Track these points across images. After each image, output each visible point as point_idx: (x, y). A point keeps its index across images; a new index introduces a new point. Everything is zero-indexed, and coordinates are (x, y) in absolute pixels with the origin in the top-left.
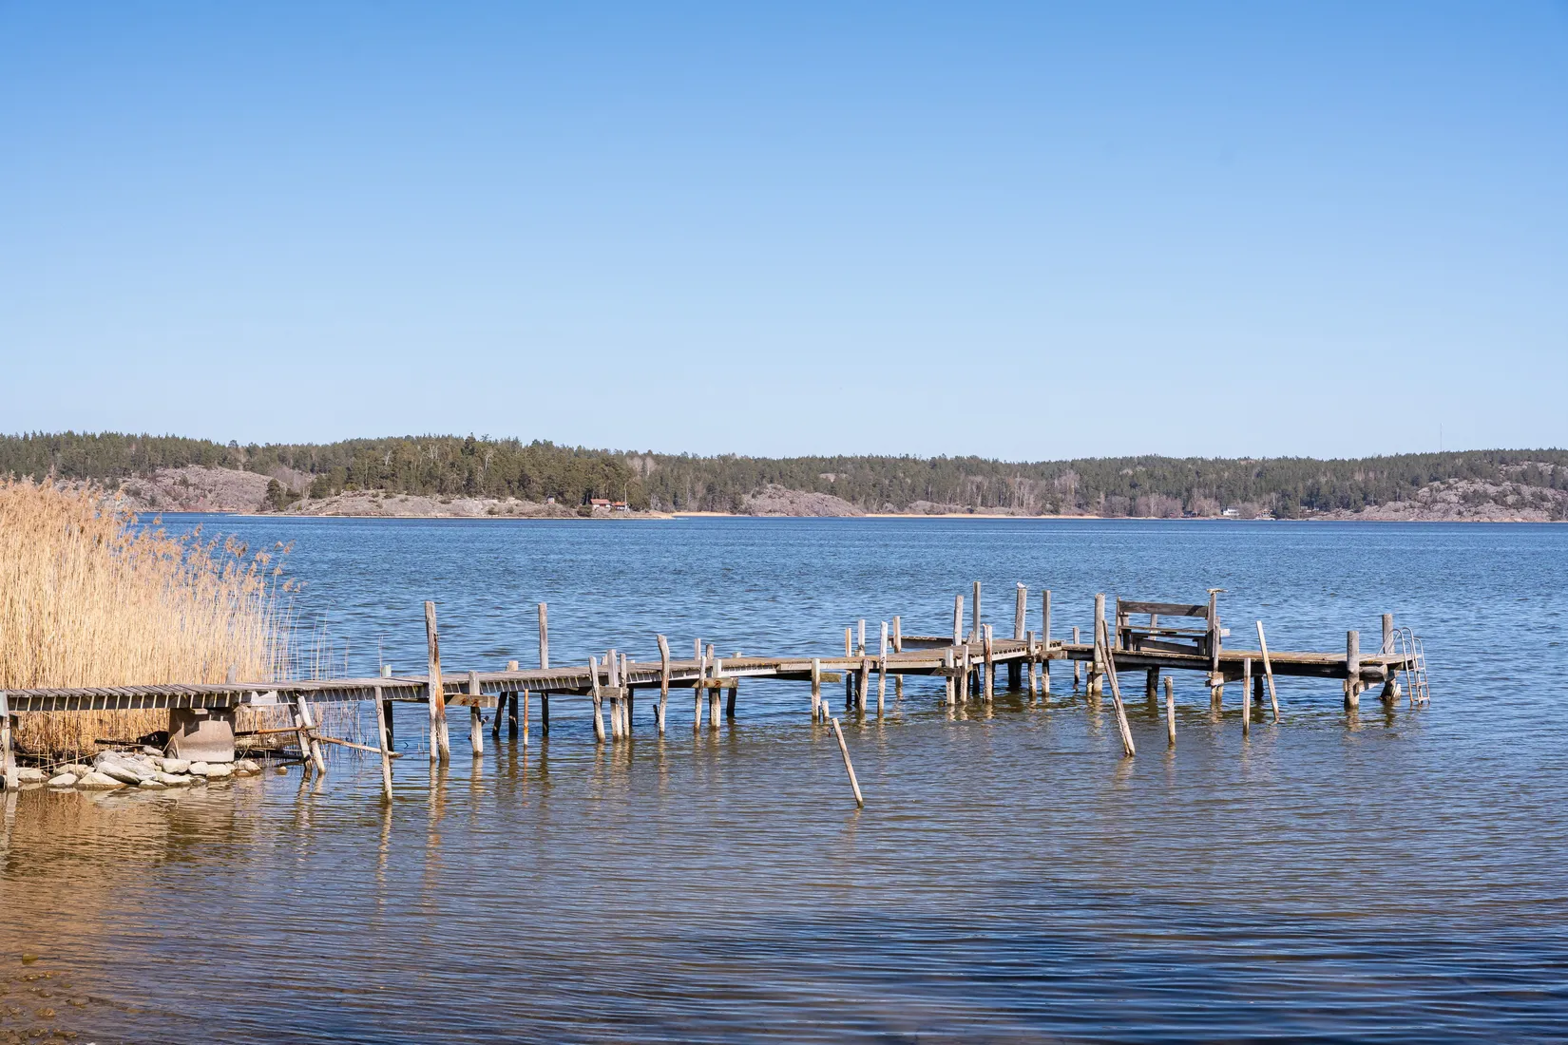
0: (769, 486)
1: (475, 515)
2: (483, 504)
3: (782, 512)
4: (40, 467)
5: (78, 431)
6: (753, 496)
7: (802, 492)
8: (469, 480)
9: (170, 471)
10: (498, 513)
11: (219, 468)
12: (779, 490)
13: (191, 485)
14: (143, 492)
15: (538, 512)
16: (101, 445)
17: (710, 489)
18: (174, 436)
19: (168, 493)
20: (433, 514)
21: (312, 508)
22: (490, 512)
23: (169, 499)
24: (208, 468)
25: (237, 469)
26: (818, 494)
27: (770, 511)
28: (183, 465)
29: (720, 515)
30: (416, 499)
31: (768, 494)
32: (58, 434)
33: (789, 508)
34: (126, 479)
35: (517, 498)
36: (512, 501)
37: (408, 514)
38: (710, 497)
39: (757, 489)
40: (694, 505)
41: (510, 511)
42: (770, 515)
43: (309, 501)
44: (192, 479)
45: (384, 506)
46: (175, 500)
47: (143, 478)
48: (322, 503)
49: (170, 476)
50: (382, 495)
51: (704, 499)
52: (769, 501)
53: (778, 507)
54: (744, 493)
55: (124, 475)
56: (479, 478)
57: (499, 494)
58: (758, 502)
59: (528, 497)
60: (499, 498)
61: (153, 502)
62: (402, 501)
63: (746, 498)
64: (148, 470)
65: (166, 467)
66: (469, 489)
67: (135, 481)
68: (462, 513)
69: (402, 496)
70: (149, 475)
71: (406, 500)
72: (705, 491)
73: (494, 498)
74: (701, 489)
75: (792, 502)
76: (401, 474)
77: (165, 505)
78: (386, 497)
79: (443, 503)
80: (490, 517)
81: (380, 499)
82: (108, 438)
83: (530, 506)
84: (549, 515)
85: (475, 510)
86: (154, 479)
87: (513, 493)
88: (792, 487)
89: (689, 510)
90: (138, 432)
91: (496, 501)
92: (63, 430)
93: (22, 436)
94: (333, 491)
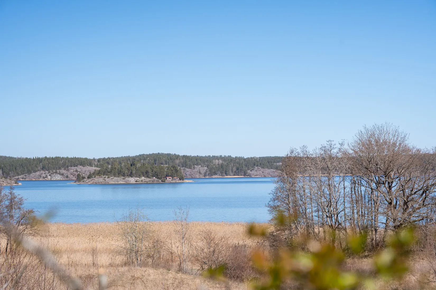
0: (256, 167)
1: (132, 182)
2: (135, 179)
3: (260, 176)
4: (36, 167)
5: (48, 156)
6: (251, 171)
7: (266, 169)
8: (131, 173)
9: (73, 168)
10: (138, 182)
11: (87, 166)
12: (259, 169)
13: (78, 172)
14: (64, 174)
15: (150, 181)
16: (53, 161)
17: (238, 169)
18: (75, 157)
19: (72, 174)
20: (120, 182)
21: (87, 181)
22: (136, 181)
23: (72, 176)
24: (84, 167)
25: (92, 166)
26: (272, 170)
27: (256, 175)
28: (77, 166)
29: (240, 177)
30: (116, 178)
31: (256, 170)
32: (42, 157)
33: (262, 174)
34: (60, 170)
35: (145, 177)
36: (143, 178)
37: (113, 183)
38: (237, 171)
39: (252, 168)
40: (232, 174)
41: (142, 181)
42: (256, 176)
43: (87, 179)
44: (79, 170)
45: (107, 180)
46: (74, 176)
47: (64, 170)
48: (90, 180)
49: (73, 169)
50: (107, 177)
51: (235, 172)
52: (256, 172)
53: (258, 174)
54: (248, 170)
55: (59, 169)
56: (134, 172)
57: (140, 176)
58: (252, 173)
59: (148, 177)
60: (139, 177)
61: (67, 177)
62: (112, 179)
63: (249, 171)
64: (67, 168)
65: (71, 166)
66: (131, 175)
67: (63, 171)
68: (128, 182)
69: (112, 178)
70: (67, 169)
71: (113, 178)
72: (236, 170)
73: (138, 177)
74: (234, 169)
75: (263, 172)
76: (113, 171)
77: (71, 178)
78: (108, 178)
79: (123, 179)
80: (136, 183)
81: (106, 179)
82: (57, 158)
83: (148, 179)
84: (153, 182)
85: (132, 181)
86: (68, 170)
87: (143, 176)
88: (263, 168)
89: (230, 176)
90: (65, 156)
91: (138, 178)
92: (44, 156)
93: (32, 158)
94: (94, 176)
